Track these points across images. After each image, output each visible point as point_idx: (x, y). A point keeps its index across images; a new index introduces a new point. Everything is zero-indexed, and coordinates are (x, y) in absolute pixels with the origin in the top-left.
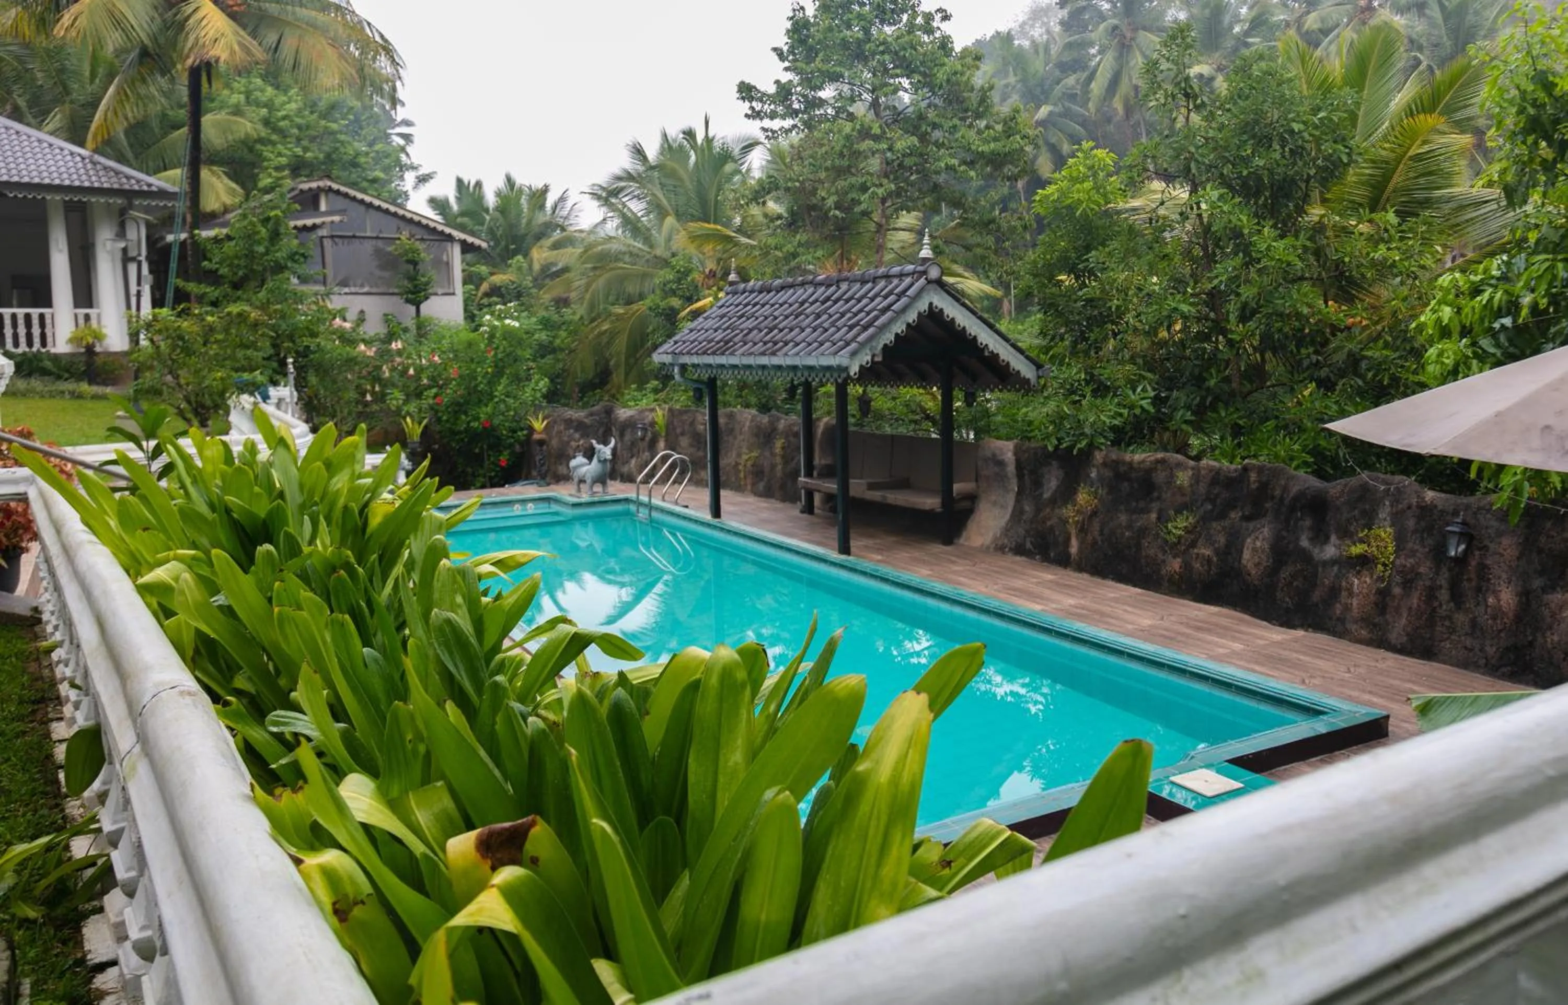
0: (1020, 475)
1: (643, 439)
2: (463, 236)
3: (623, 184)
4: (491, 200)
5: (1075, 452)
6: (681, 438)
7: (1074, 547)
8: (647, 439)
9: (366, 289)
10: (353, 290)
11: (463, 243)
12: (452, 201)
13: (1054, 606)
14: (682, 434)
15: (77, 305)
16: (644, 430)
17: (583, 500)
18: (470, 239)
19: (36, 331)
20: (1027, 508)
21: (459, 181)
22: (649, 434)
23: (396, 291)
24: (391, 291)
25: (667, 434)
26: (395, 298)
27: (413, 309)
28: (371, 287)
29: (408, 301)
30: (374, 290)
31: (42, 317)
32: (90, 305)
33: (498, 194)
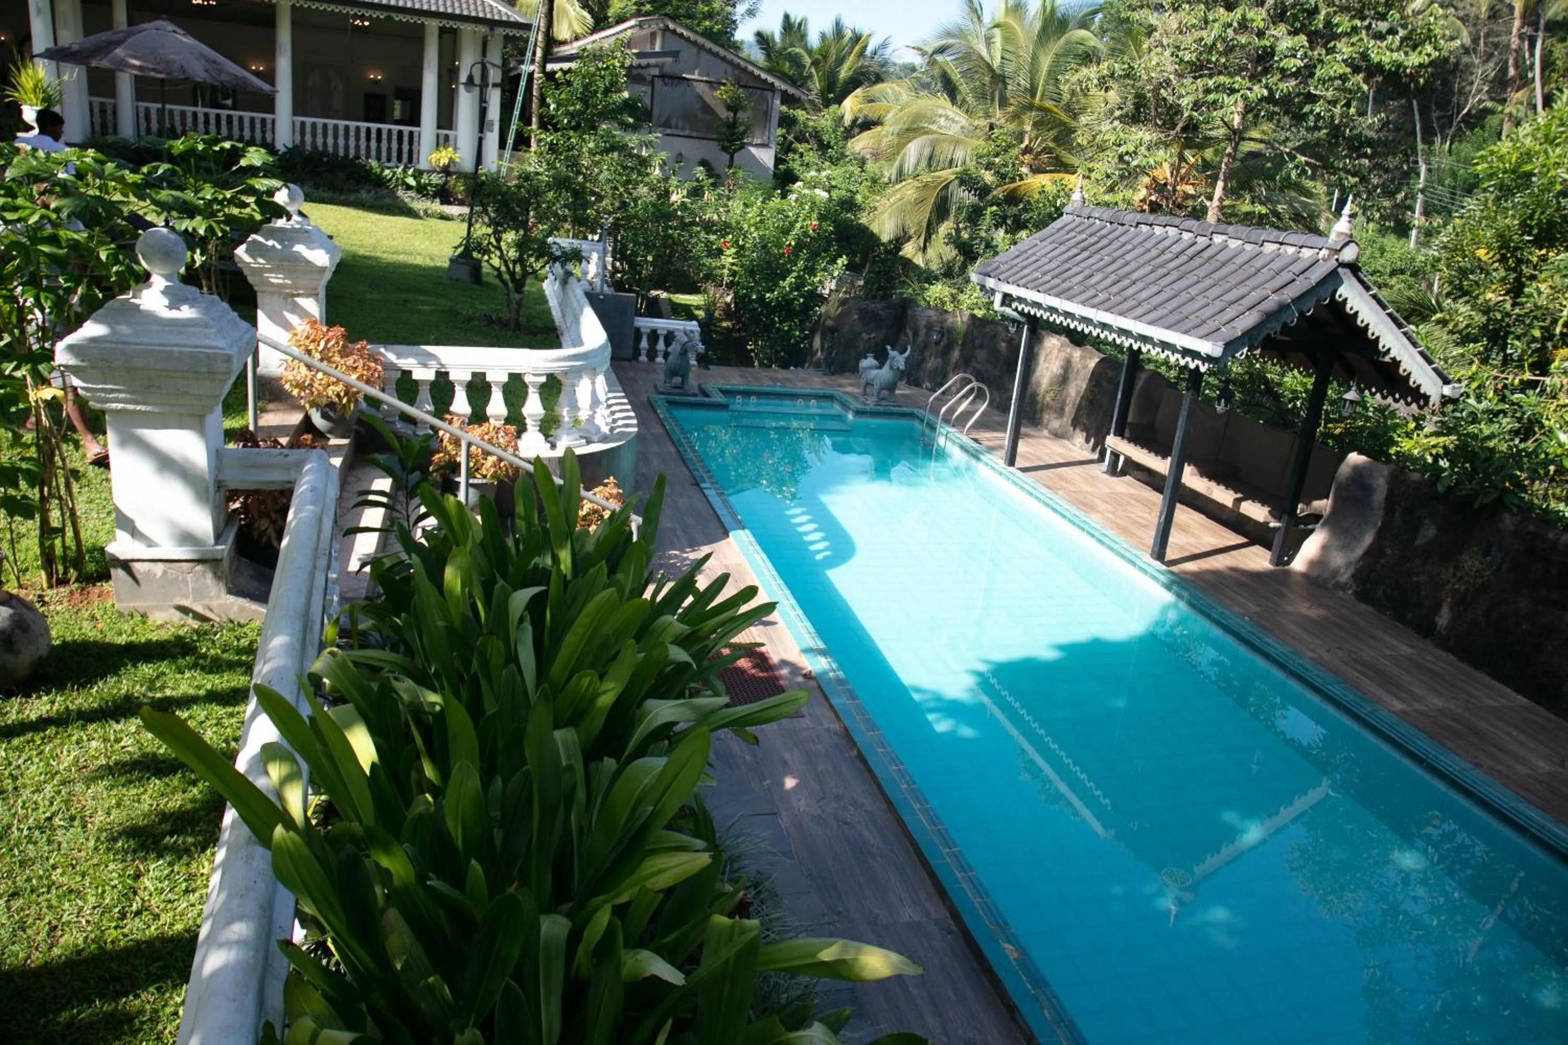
0: (1389, 509)
1: (937, 343)
2: (783, 87)
3: (951, 41)
4: (814, 40)
5: (1476, 505)
6: (978, 351)
7: (1443, 619)
8: (942, 344)
9: (687, 133)
10: (675, 132)
11: (784, 94)
12: (777, 38)
13: (1418, 706)
14: (981, 346)
15: (439, 127)
16: (941, 333)
17: (868, 408)
18: (791, 91)
19: (405, 147)
20: (1389, 551)
21: (787, 17)
22: (945, 340)
23: (715, 136)
24: (709, 136)
25: (963, 345)
26: (712, 142)
27: (728, 157)
28: (691, 129)
29: (724, 149)
30: (694, 134)
31: (411, 133)
32: (451, 128)
33: (823, 37)
